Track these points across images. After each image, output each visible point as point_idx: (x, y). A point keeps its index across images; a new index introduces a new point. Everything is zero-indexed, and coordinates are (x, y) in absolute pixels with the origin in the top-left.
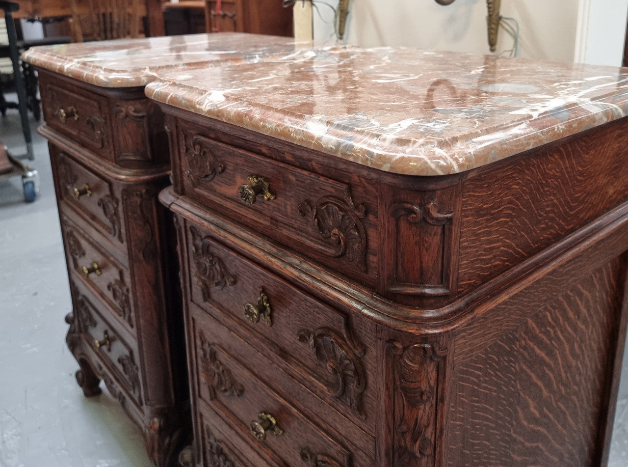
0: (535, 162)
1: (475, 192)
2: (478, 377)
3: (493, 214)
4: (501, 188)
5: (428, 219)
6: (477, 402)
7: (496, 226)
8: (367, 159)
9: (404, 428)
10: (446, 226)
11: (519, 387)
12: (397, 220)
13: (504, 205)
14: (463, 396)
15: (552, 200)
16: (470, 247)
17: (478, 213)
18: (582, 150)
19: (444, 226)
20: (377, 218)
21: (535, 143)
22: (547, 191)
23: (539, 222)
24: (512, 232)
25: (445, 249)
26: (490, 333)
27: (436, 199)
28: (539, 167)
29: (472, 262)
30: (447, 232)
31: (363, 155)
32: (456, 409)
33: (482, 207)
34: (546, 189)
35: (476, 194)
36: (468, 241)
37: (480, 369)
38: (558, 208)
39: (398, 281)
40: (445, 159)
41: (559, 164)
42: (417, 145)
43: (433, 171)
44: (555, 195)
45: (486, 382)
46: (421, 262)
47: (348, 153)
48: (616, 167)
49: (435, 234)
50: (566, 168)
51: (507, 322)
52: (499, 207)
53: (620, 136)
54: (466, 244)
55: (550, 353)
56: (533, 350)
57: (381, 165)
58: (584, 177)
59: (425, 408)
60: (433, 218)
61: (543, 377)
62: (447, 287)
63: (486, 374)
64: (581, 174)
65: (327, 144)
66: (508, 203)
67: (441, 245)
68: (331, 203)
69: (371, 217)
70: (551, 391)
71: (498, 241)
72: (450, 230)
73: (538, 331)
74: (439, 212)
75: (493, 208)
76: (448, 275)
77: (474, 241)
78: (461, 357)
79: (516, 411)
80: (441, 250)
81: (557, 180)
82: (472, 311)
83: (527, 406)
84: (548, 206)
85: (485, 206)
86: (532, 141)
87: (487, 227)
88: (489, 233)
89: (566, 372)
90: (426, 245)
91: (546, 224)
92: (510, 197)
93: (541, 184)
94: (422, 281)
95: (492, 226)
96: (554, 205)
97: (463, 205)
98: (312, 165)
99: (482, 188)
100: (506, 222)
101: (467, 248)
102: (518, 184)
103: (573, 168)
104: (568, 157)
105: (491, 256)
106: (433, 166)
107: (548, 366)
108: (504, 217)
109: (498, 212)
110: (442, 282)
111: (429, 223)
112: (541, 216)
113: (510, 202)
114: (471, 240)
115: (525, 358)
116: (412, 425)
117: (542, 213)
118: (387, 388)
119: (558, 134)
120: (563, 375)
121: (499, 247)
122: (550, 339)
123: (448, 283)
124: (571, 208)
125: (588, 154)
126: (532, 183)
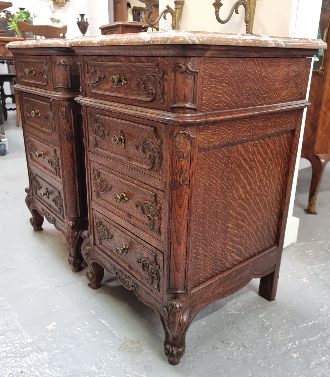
0: (241, 62)
1: (209, 65)
2: (212, 162)
3: (218, 79)
4: (223, 68)
5: (187, 71)
6: (212, 174)
7: (220, 86)
8: (162, 40)
9: (176, 171)
10: (195, 76)
11: (233, 177)
12: (175, 73)
13: (225, 77)
14: (204, 168)
15: (250, 85)
16: (207, 91)
17: (211, 76)
18: (267, 66)
19: (194, 75)
20: (167, 75)
21: (236, 43)
22: (248, 79)
23: (242, 94)
24: (228, 92)
25: (195, 87)
26: (216, 139)
27: (191, 62)
28: (243, 65)
29: (208, 99)
30: (196, 79)
31: (161, 39)
32: (201, 172)
33: (213, 74)
34: (247, 78)
35: (211, 66)
36: (206, 88)
37: (213, 158)
38: (253, 91)
39: (175, 102)
40: (193, 37)
41: (254, 68)
42: (182, 32)
43: (188, 41)
44: (251, 83)
45: (216, 166)
46: (184, 92)
47: (155, 40)
48: (286, 82)
49: (190, 79)
50: (258, 71)
51: (226, 137)
52: (222, 77)
53: (289, 66)
54: (205, 89)
55: (251, 167)
56: (241, 162)
57: (167, 41)
58: (268, 80)
59: (185, 161)
60: (189, 70)
61: (247, 178)
62: (196, 105)
63: (216, 162)
64: (266, 78)
65: (147, 39)
66: (227, 77)
67: (193, 85)
68: (149, 75)
69: (166, 76)
70: (251, 188)
71: (221, 94)
72: (197, 78)
73: (244, 153)
74: (192, 68)
75: (218, 76)
76: (196, 99)
77: (209, 89)
78: (203, 144)
79: (232, 190)
80: (193, 87)
81: (252, 75)
82: (206, 118)
83: (237, 189)
84: (248, 87)
85: (215, 74)
87: (216, 85)
88: (217, 89)
89: (260, 182)
90: (186, 84)
91: (247, 96)
92: (227, 74)
93: (244, 74)
94: (185, 100)
95: (218, 85)
96: (251, 88)
97: (204, 69)
98: (142, 60)
99: (213, 64)
100: (226, 87)
101: (205, 91)
102: (232, 69)
103: (261, 72)
104: (259, 66)
105: (218, 100)
106: (187, 39)
107: (250, 174)
108: (224, 83)
109: (221, 80)
110: (193, 103)
111: (188, 73)
112: (244, 91)
113: (228, 77)
114: (208, 88)
115: (237, 164)
116: (179, 170)
117: (245, 90)
118: (170, 154)
119: (248, 43)
120: (258, 183)
121: (222, 97)
122: (251, 161)
123: (196, 104)
124: (261, 94)
125: (270, 68)
126: (239, 72)
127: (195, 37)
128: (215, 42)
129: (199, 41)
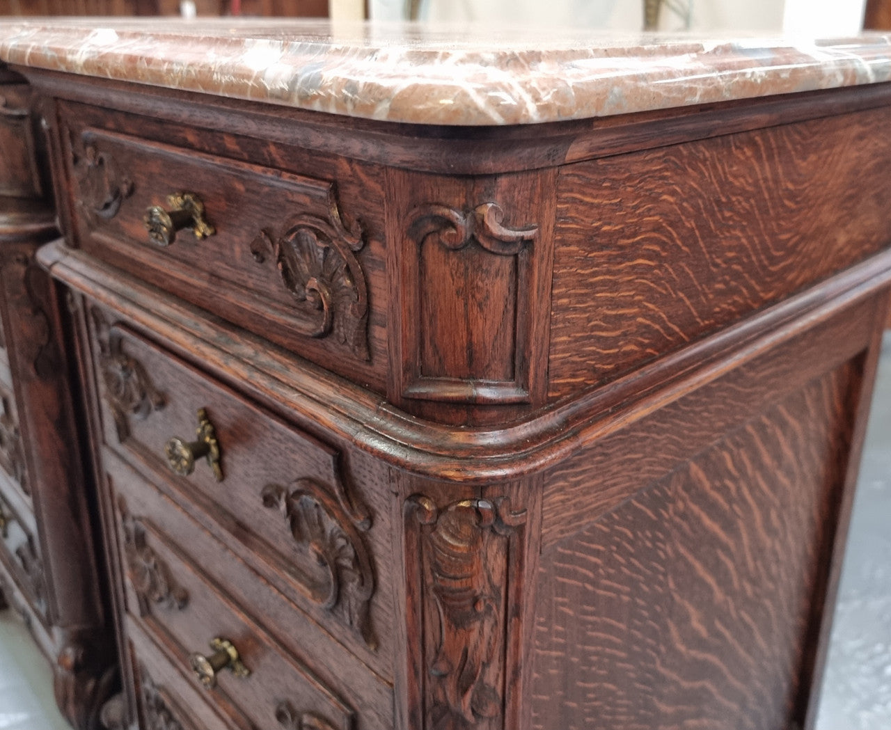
0: (707, 154)
1: (584, 194)
2: (594, 567)
3: (621, 247)
4: (638, 196)
5: (481, 240)
6: (592, 614)
7: (628, 274)
8: (345, 99)
9: (443, 667)
10: (521, 258)
11: (672, 585)
12: (421, 245)
13: (645, 232)
14: (563, 604)
15: (738, 238)
16: (575, 309)
17: (591, 239)
18: (796, 150)
19: (516, 256)
20: (384, 246)
21: (707, 93)
22: (730, 218)
23: (711, 279)
24: (660, 289)
25: (520, 308)
26: (615, 485)
27: (499, 197)
28: (714, 167)
29: (576, 340)
30: (523, 271)
31: (339, 92)
32: (550, 628)
33: (597, 228)
34: (727, 214)
35: (588, 199)
36: (569, 296)
37: (597, 553)
38: (748, 256)
39: (425, 374)
40: (508, 89)
41: (752, 169)
42: (451, 60)
43: (482, 113)
44: (743, 229)
45: (609, 577)
46: (470, 334)
47: (313, 92)
48: (851, 197)
49: (497, 275)
50: (765, 180)
51: (650, 464)
52: (635, 235)
53: (861, 137)
54: (565, 301)
55: (729, 526)
56: (698, 520)
57: (373, 106)
58: (797, 203)
59: (482, 628)
60: (491, 237)
61: (716, 568)
62: (525, 386)
63: (610, 562)
64: (792, 196)
65: (275, 81)
66: (654, 230)
67: (511, 298)
68: (304, 226)
69: (375, 247)
70: (729, 592)
71: (632, 304)
72: (530, 267)
73: (707, 485)
74: (505, 224)
75: (621, 234)
76: (525, 361)
77: (582, 298)
78: (557, 528)
79: (666, 629)
80: (510, 307)
81: (747, 200)
82: (576, 435)
83: (684, 620)
84: (730, 249)
85: (606, 228)
86: (701, 88)
87: (609, 272)
88: (614, 286)
89: (755, 560)
90: (478, 296)
91: (726, 283)
92: (656, 218)
93: (718, 202)
94: (473, 370)
95: (619, 272)
96: (741, 248)
97: (557, 218)
98: (270, 154)
99: (601, 188)
100: (650, 268)
101: (566, 309)
102: (673, 193)
103: (776, 181)
104: (770, 158)
105: (618, 333)
106: (480, 102)
107: (725, 549)
108: (643, 257)
109: (633, 245)
110: (513, 377)
111: (486, 250)
112: (716, 265)
113: (657, 228)
114: (576, 295)
115: (683, 534)
116: (457, 661)
117: (718, 261)
118: (410, 591)
119: (753, 85)
120: (751, 564)
121: (634, 316)
122: (730, 501)
123: (527, 379)
124: (773, 260)
125: (804, 159)
126: (700, 196)
127: (519, 91)
128: (618, 105)
129: (545, 108)
